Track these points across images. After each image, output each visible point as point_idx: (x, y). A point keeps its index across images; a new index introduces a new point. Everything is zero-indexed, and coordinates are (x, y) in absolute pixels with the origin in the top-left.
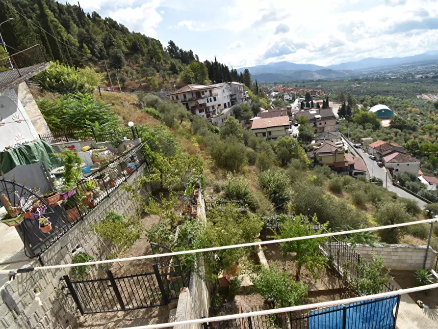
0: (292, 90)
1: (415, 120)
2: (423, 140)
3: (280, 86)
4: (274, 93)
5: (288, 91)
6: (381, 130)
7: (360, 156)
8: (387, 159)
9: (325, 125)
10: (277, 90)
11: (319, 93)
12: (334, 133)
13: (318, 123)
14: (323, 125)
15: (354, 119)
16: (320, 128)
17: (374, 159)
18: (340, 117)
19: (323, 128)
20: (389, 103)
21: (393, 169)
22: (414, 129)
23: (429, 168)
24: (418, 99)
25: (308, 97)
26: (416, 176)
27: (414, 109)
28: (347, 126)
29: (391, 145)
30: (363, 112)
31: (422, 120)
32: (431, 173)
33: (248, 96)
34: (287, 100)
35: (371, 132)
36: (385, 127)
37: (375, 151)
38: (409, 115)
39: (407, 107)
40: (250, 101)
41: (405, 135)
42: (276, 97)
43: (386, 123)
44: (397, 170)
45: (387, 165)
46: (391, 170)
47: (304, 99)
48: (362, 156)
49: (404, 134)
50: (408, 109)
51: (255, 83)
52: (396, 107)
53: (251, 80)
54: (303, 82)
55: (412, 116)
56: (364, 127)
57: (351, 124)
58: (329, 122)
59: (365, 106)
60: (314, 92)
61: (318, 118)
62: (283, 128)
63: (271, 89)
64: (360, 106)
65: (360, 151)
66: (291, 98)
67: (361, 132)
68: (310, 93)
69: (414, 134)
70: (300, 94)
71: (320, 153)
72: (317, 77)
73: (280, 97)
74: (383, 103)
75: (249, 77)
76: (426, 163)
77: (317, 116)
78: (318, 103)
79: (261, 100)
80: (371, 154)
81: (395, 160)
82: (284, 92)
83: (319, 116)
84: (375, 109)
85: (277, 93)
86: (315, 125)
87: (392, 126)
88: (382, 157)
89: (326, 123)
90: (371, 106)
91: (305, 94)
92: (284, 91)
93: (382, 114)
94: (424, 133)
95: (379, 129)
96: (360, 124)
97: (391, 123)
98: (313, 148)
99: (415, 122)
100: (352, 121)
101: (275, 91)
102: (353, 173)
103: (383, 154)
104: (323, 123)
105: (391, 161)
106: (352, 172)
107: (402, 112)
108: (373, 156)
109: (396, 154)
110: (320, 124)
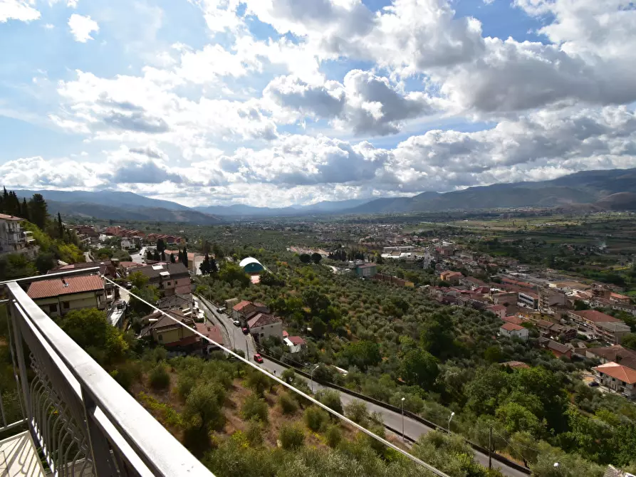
0: (136, 234)
1: (283, 274)
2: (289, 295)
3: (116, 227)
4: (104, 236)
5: (130, 235)
6: (251, 288)
7: (222, 323)
8: (251, 323)
9: (176, 286)
10: (110, 232)
11: (179, 241)
12: (184, 297)
13: (165, 284)
14: (173, 285)
15: (220, 275)
16: (169, 289)
17: (238, 325)
18: (203, 273)
19: (173, 289)
20: (260, 256)
21: (258, 334)
22: (283, 284)
23: (295, 327)
24: (287, 252)
25: (161, 246)
26: (281, 338)
27: (282, 263)
28: (211, 285)
29: (255, 306)
30: (231, 267)
31: (289, 274)
32: (297, 331)
33: (30, 239)
34: (127, 248)
35: (240, 290)
36: (255, 284)
37: (240, 315)
38: (279, 269)
39: (276, 260)
40: (37, 248)
41: (273, 292)
42: (107, 242)
43: (255, 279)
44: (262, 335)
45: (252, 330)
46: (255, 336)
47: (155, 247)
48: (225, 323)
49: (272, 290)
50: (278, 262)
51: (57, 220)
52: (267, 261)
53: (49, 212)
54: (159, 224)
55: (281, 271)
56: (232, 285)
57: (217, 282)
58: (180, 281)
59: (235, 259)
60: (170, 239)
61: (165, 276)
62: (92, 295)
63: (101, 230)
64: (229, 259)
65: (224, 317)
66: (134, 246)
67: (227, 292)
68: (165, 241)
69: (283, 289)
70: (150, 240)
71: (158, 329)
72: (180, 219)
73: (114, 244)
74: (253, 256)
75: (44, 207)
76: (293, 321)
77: (163, 274)
78: (172, 255)
79: (64, 248)
80: (236, 320)
81: (259, 324)
82: (124, 236)
83: (166, 273)
84: (244, 263)
85: (110, 237)
86: (161, 286)
87: (262, 281)
88: (246, 321)
89: (176, 283)
90: (241, 259)
91: (157, 241)
92: (124, 234)
93: (252, 269)
94: (291, 288)
95: (248, 287)
96: (227, 282)
97: (261, 278)
98: (150, 322)
99: (283, 276)
100: (218, 278)
101: (108, 234)
102: (208, 350)
103: (247, 317)
104: (172, 282)
105: (255, 325)
106: (206, 349)
107: (271, 265)
108: (237, 322)
109: (260, 315)
110: (169, 284)
